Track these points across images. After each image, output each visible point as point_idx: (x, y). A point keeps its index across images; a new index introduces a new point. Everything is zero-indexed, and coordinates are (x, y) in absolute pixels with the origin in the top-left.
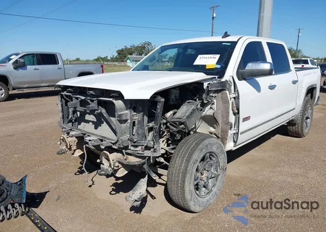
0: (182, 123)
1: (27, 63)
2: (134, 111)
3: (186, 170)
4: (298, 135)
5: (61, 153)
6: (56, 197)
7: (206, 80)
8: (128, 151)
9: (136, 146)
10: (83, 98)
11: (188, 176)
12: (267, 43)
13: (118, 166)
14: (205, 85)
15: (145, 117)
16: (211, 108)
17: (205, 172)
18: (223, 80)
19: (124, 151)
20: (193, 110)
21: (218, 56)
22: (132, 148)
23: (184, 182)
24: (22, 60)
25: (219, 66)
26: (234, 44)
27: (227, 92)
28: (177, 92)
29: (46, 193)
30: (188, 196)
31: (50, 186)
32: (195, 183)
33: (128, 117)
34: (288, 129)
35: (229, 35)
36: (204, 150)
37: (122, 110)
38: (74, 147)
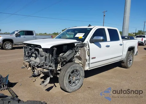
0: (65, 58)
1: (21, 34)
2: (46, 53)
3: (65, 75)
4: (126, 67)
5: (23, 68)
6: (20, 84)
7: (76, 43)
8: (44, 67)
9: (47, 66)
10: (30, 48)
11: (65, 77)
12: (108, 29)
13: (40, 73)
14: (76, 44)
15: (50, 55)
16: (79, 53)
17: (74, 77)
18: (84, 43)
19: (42, 67)
20: (70, 53)
21: (84, 34)
22: (45, 66)
23: (63, 79)
24: (19, 33)
25: (83, 38)
26: (91, 29)
27: (85, 47)
28: (66, 47)
29: (17, 83)
30: (65, 85)
31: (19, 81)
32: (69, 81)
33: (44, 55)
34: (121, 64)
35: (91, 26)
36: (72, 68)
37: (42, 52)
38: (28, 66)
